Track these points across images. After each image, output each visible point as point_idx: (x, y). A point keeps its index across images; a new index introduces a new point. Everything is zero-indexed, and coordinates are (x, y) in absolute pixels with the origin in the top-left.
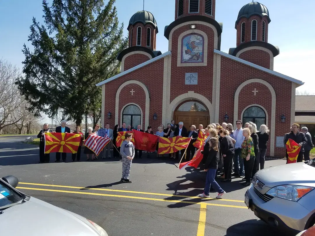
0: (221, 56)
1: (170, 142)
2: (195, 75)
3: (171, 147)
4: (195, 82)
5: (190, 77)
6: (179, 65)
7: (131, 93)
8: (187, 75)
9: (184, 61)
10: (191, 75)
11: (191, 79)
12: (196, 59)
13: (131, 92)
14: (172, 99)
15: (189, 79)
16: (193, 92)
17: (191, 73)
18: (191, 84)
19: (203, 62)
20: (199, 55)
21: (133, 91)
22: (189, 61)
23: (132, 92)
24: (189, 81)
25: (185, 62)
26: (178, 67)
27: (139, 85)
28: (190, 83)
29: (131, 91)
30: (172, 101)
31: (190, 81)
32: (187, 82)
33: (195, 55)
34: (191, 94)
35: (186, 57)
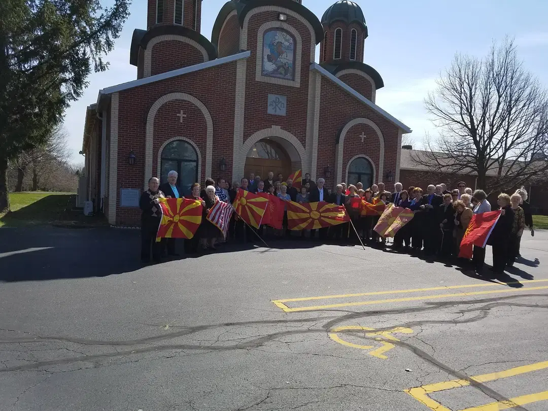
0: (322, 76)
1: (308, 211)
2: (283, 100)
3: (314, 219)
4: (282, 112)
5: (275, 103)
6: (259, 78)
7: (179, 117)
8: (271, 98)
9: (265, 73)
10: (277, 99)
11: (276, 105)
12: (283, 72)
13: (178, 115)
14: (246, 136)
15: (274, 104)
16: (280, 127)
17: (276, 96)
18: (277, 113)
19: (293, 80)
20: (288, 67)
21: (184, 114)
22: (273, 75)
23: (181, 115)
24: (273, 109)
25: (267, 75)
26: (258, 82)
27: (193, 104)
28: (276, 111)
29: (180, 113)
30: (246, 140)
31: (275, 107)
32: (270, 111)
33: (283, 66)
34: (276, 131)
35: (270, 67)
